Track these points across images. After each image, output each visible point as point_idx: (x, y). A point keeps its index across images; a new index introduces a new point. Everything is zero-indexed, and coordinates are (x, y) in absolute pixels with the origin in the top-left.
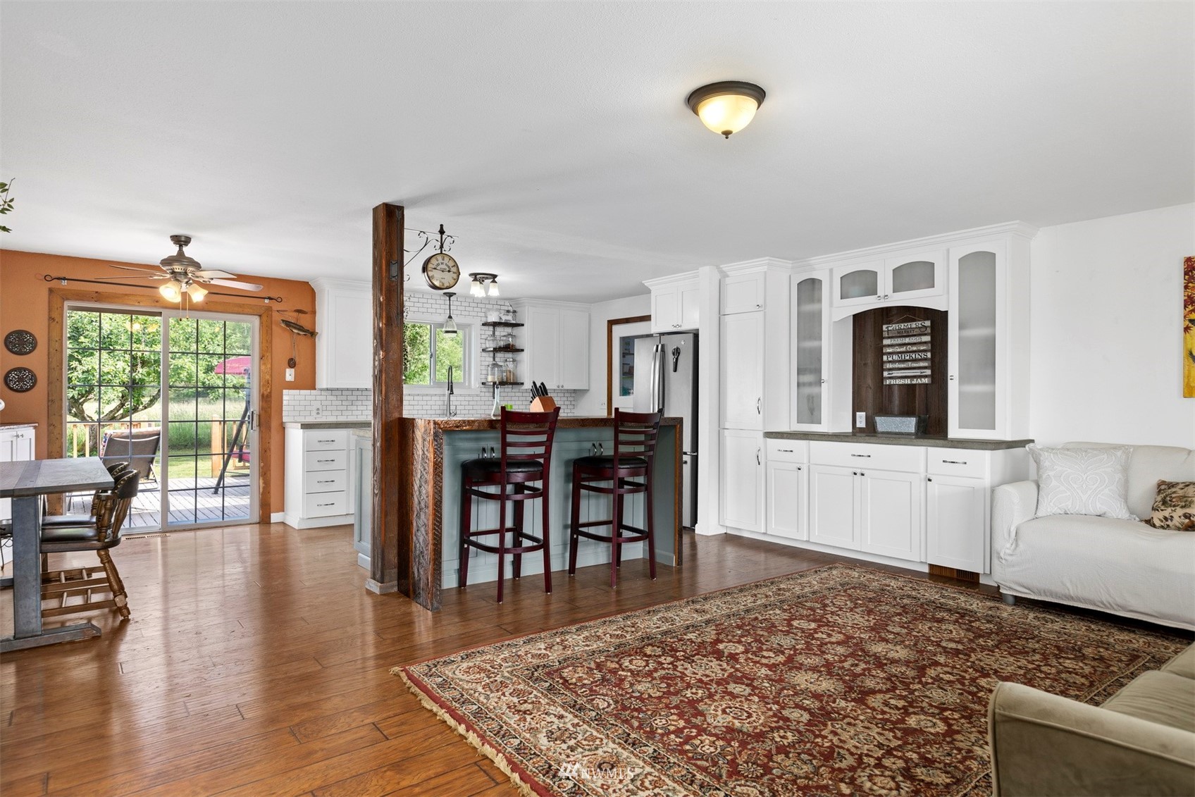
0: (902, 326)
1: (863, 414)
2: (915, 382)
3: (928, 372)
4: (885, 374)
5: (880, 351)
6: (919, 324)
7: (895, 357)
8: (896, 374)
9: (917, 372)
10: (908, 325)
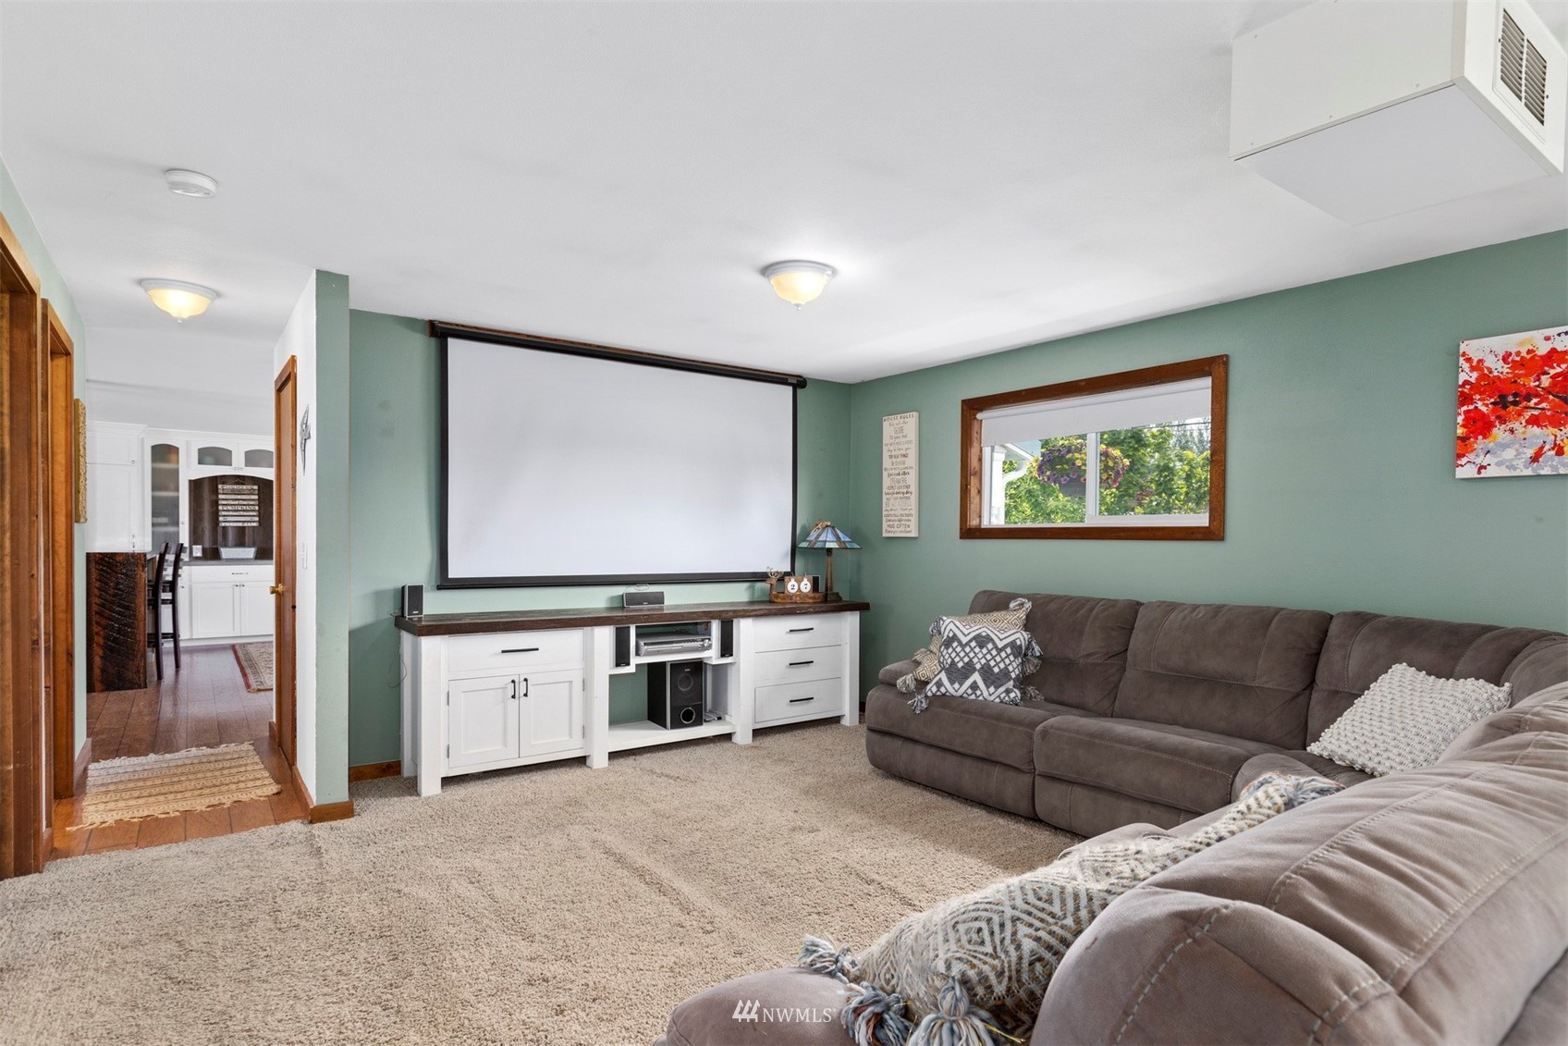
0: (235, 487)
1: (200, 547)
2: (246, 525)
3: (257, 519)
4: (221, 519)
5: (215, 503)
6: (249, 487)
7: (229, 508)
8: (229, 519)
9: (248, 519)
10: (241, 487)
